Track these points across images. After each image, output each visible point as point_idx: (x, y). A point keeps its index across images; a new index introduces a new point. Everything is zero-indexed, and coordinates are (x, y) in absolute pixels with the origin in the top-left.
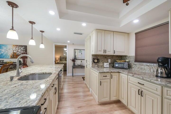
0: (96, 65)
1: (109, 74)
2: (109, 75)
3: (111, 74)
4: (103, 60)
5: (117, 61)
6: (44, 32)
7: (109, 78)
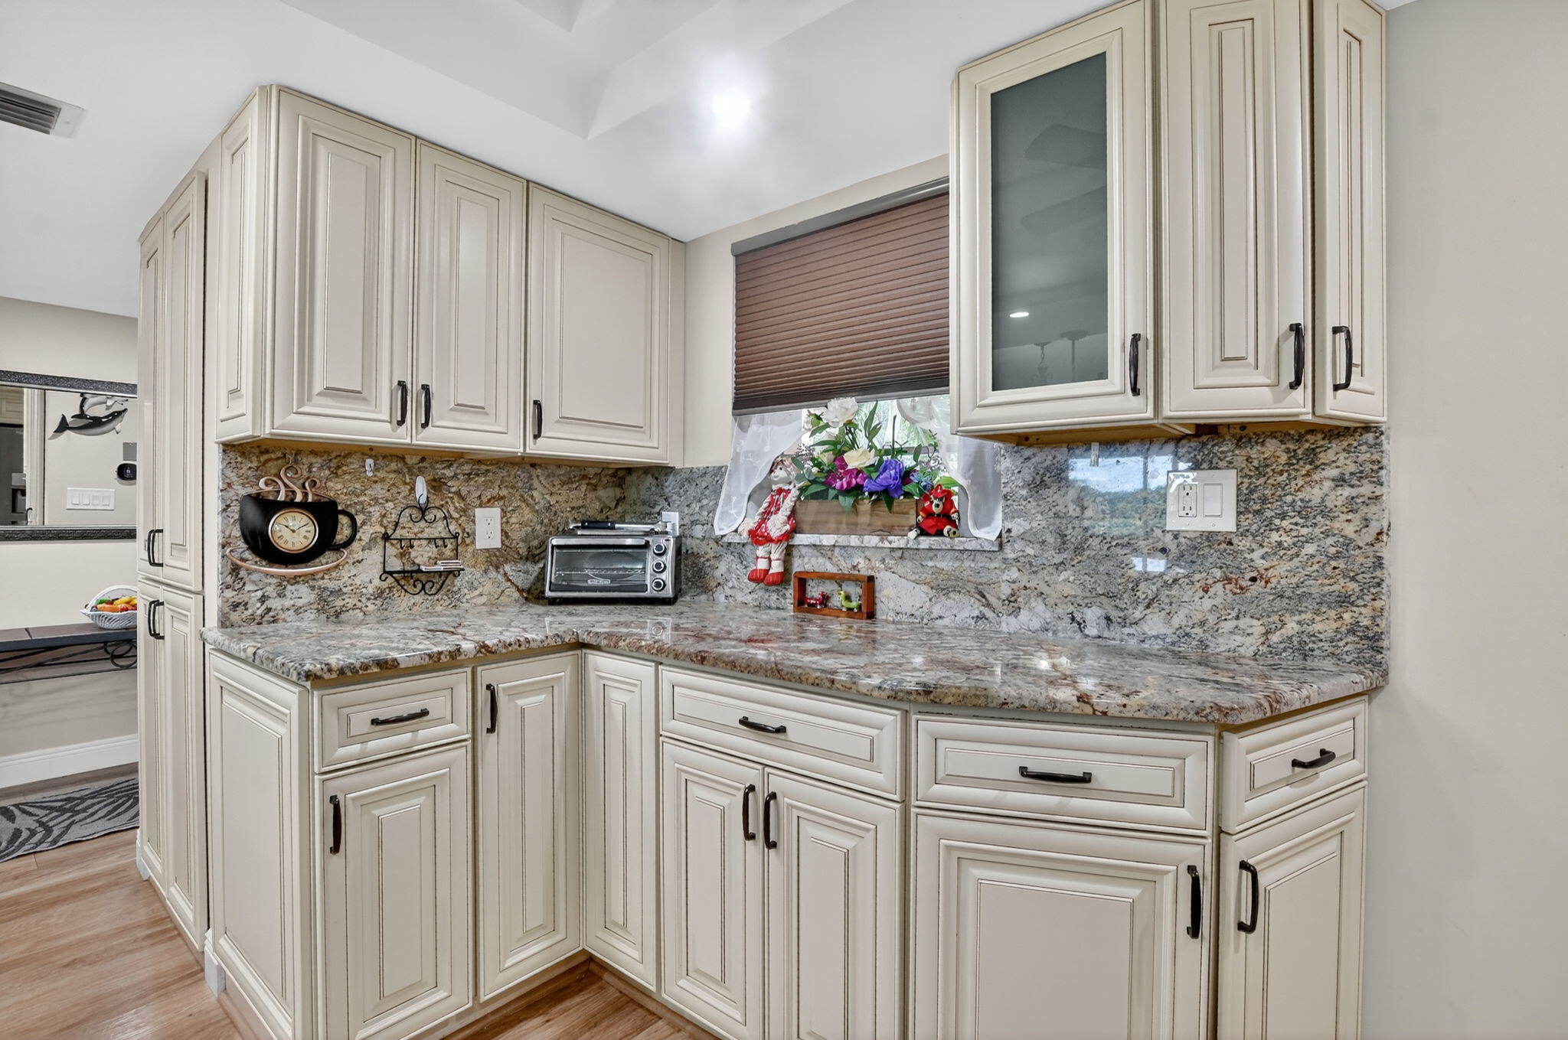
1: (460, 680)
2: (463, 693)
3: (488, 674)
7: (459, 728)
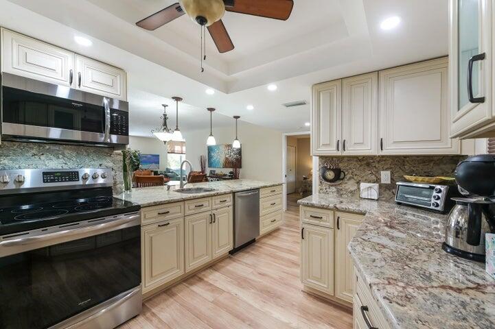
0: (334, 189)
2: (331, 217)
4: (358, 173)
5: (407, 177)
6: (239, 117)
7: (328, 224)
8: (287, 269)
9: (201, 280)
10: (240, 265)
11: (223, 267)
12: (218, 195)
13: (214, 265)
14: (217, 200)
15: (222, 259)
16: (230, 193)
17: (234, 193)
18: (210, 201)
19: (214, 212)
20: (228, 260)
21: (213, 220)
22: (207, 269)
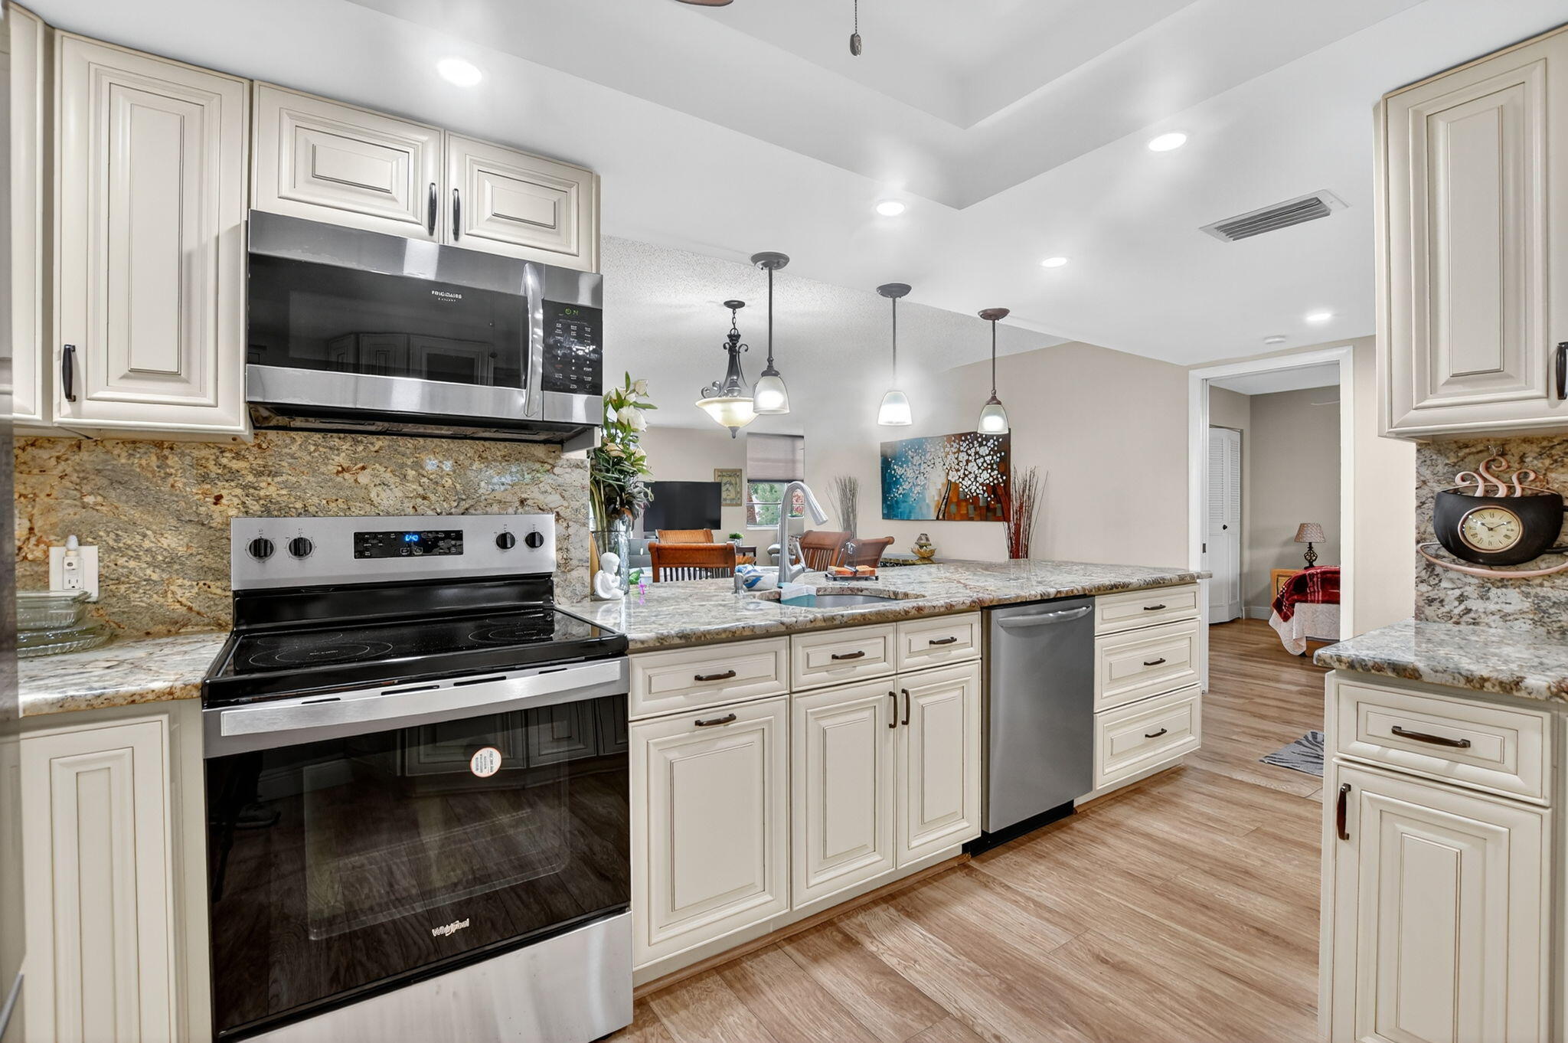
6: (1004, 313)
8: (1237, 959)
9: (850, 943)
10: (1008, 907)
11: (940, 904)
12: (920, 614)
13: (902, 893)
14: (917, 637)
15: (935, 874)
16: (970, 609)
17: (986, 609)
18: (890, 638)
19: (905, 682)
20: (959, 880)
21: (902, 717)
22: (875, 903)
